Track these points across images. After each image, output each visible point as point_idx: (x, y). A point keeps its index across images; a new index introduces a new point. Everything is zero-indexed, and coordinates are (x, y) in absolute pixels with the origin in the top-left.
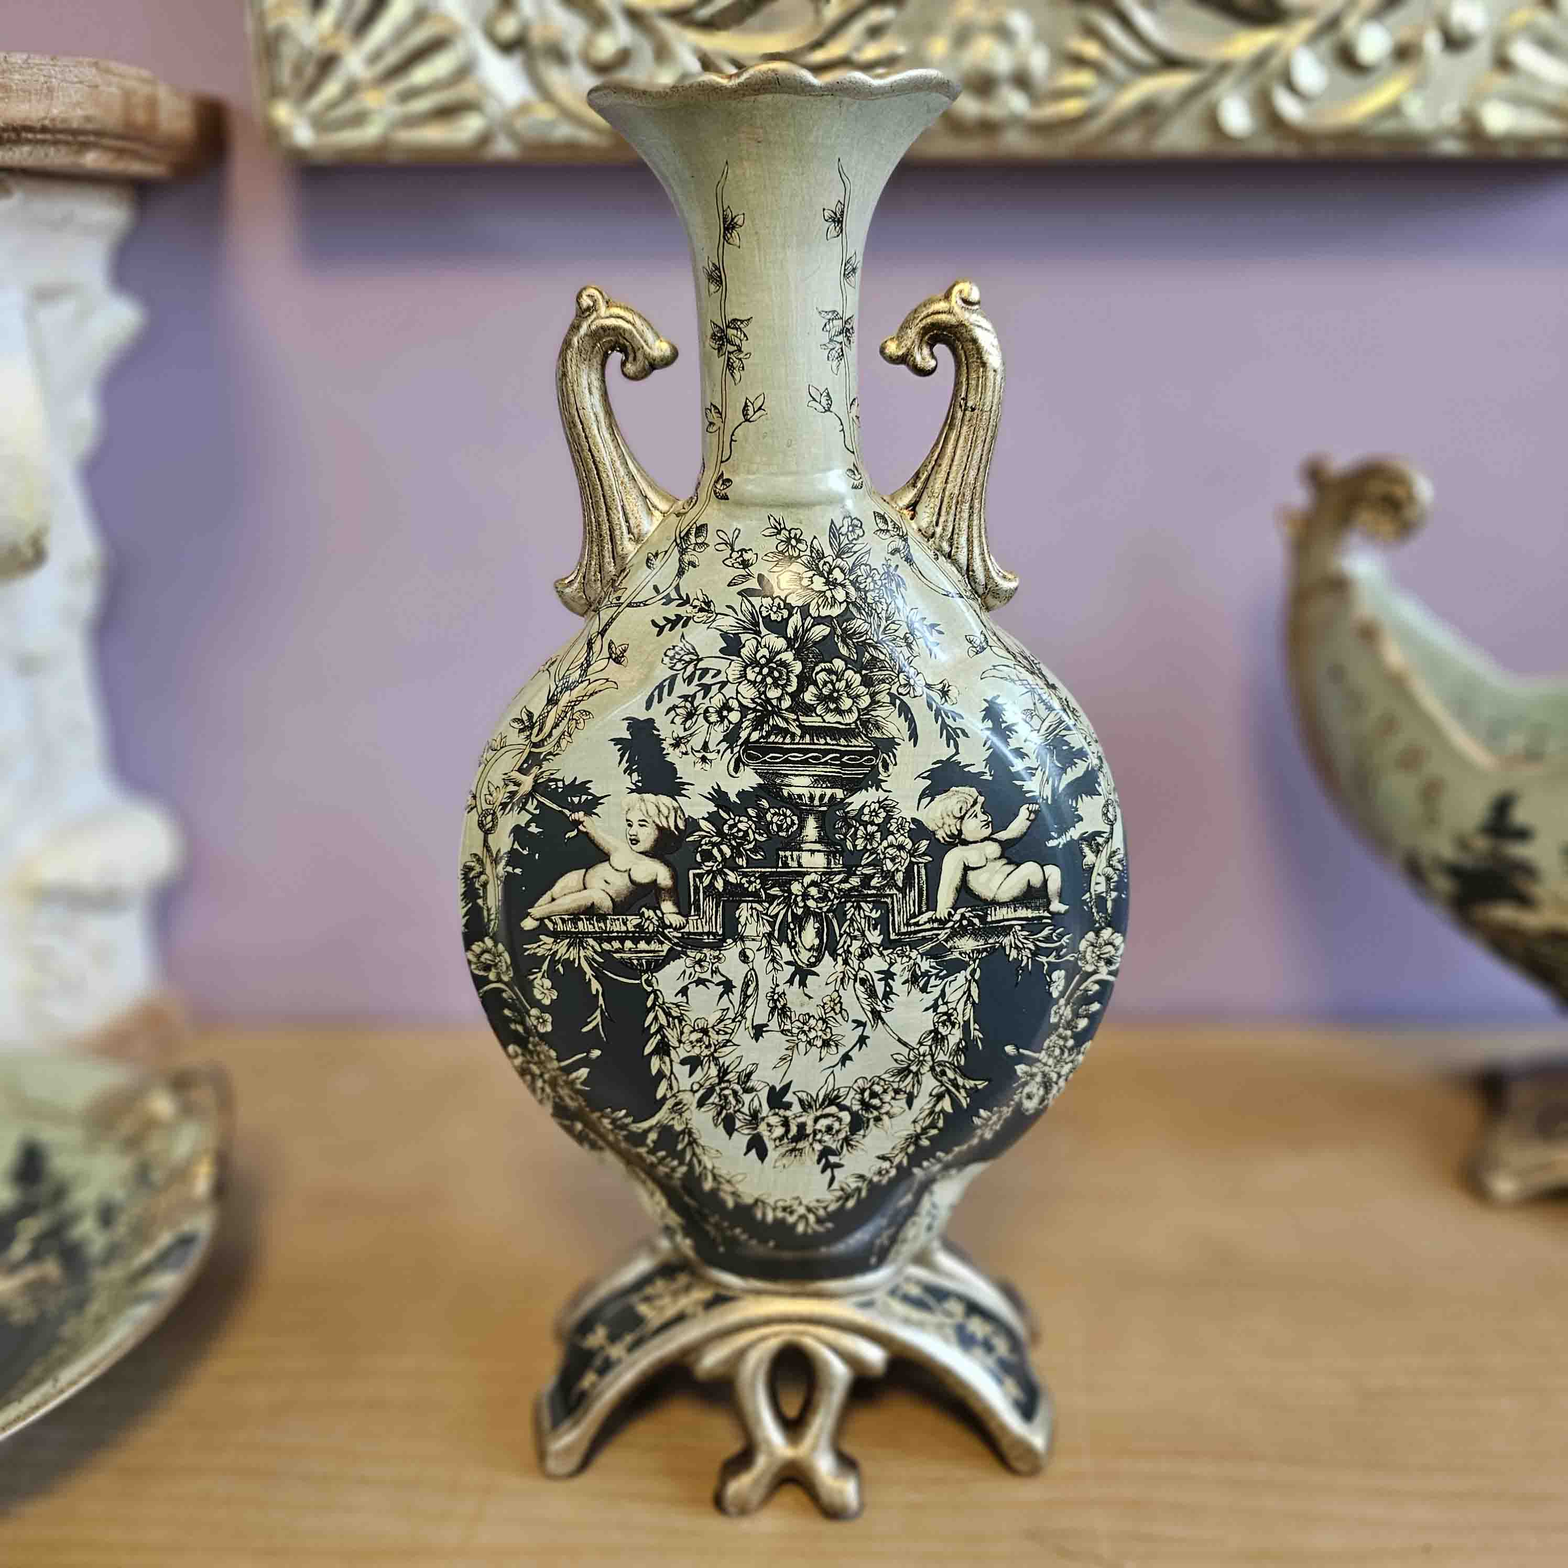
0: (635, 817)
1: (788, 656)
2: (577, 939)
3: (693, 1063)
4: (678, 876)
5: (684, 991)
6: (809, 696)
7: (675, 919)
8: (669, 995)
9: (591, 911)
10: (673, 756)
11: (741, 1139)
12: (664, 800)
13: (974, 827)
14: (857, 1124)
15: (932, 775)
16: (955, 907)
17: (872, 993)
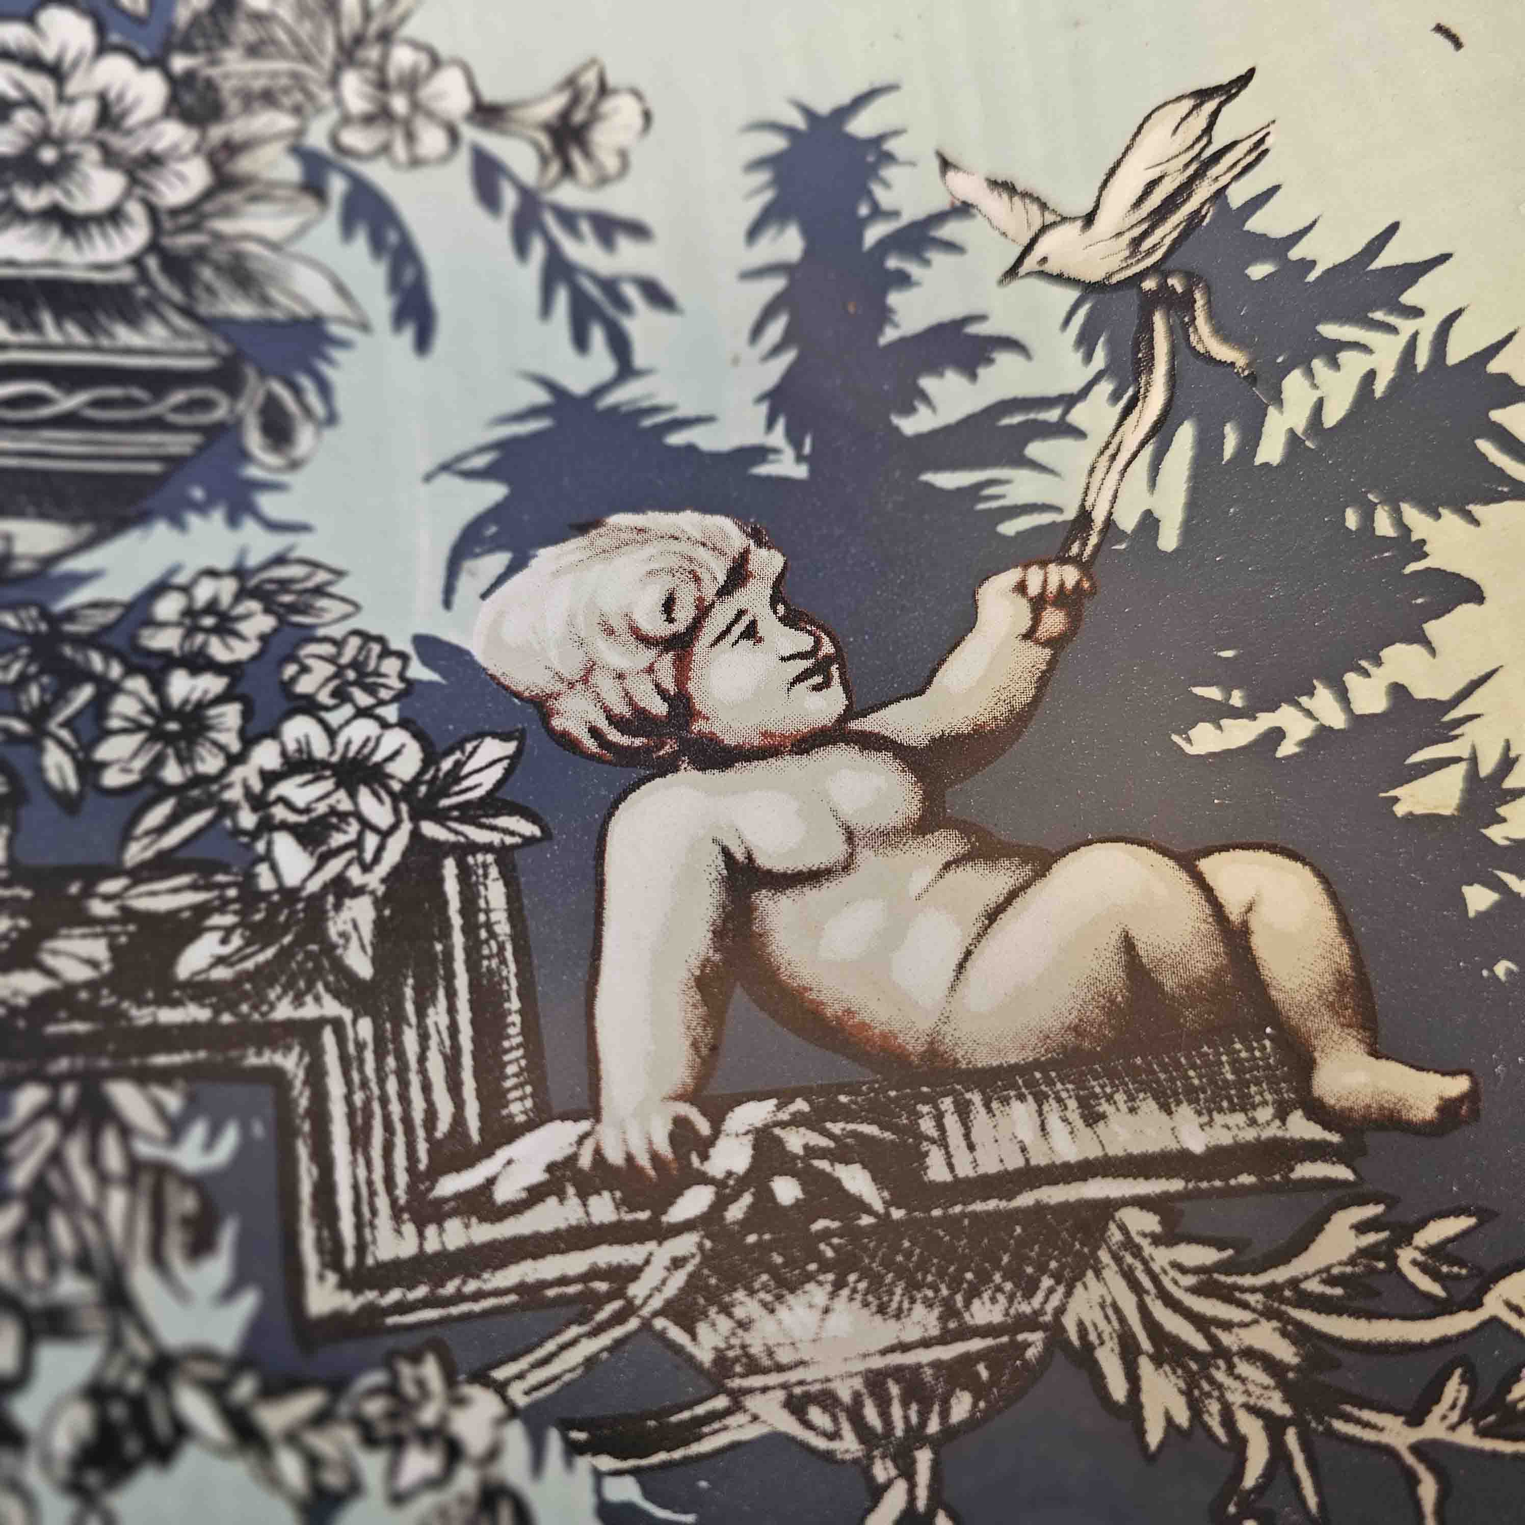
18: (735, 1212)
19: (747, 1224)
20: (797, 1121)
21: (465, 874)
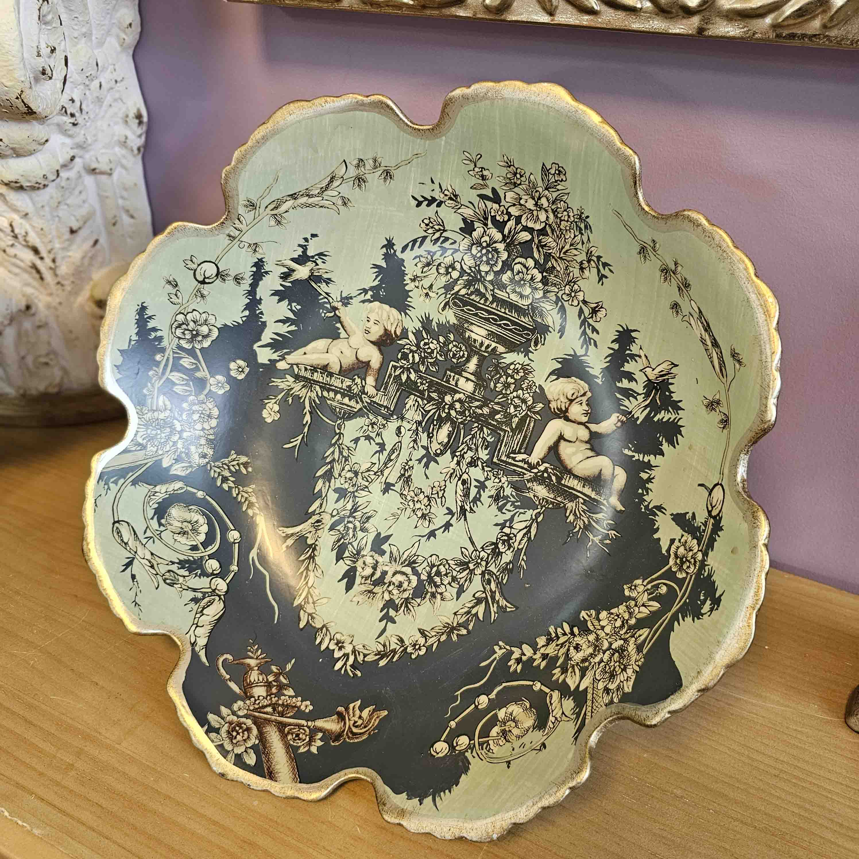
18: (539, 474)
19: (539, 476)
20: (551, 468)
21: (530, 420)
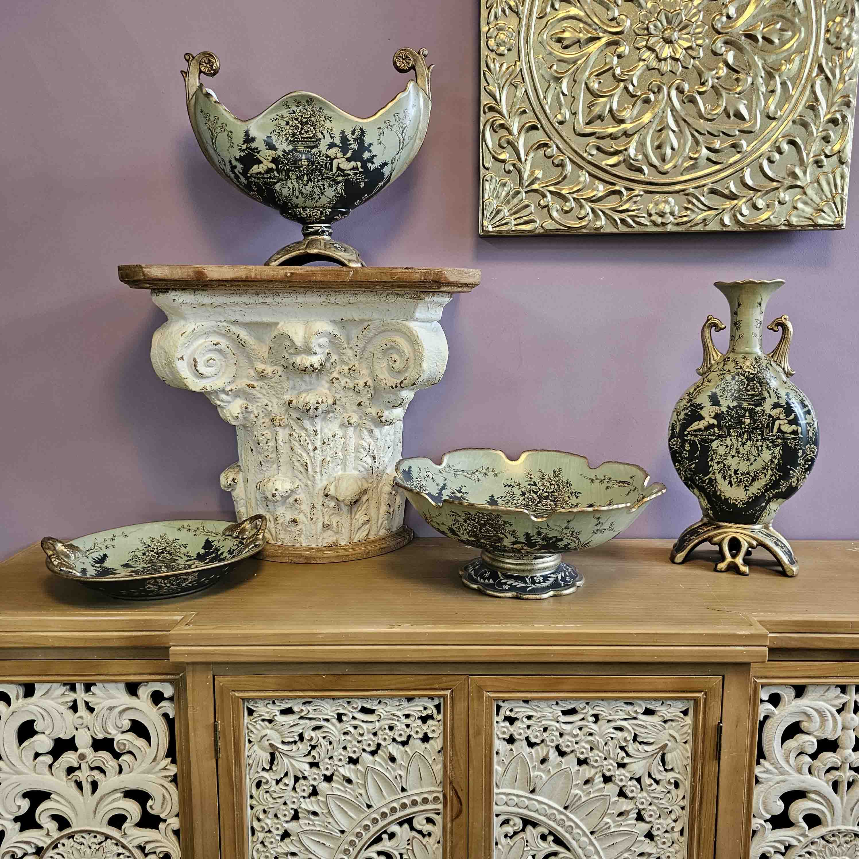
0: (711, 411)
1: (745, 380)
2: (696, 436)
3: (718, 463)
4: (719, 423)
5: (718, 447)
6: (749, 388)
7: (717, 432)
8: (714, 448)
9: (700, 430)
10: (720, 399)
11: (727, 481)
12: (717, 407)
13: (782, 416)
14: (753, 480)
15: (773, 405)
16: (777, 432)
17: (758, 449)
